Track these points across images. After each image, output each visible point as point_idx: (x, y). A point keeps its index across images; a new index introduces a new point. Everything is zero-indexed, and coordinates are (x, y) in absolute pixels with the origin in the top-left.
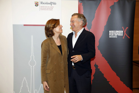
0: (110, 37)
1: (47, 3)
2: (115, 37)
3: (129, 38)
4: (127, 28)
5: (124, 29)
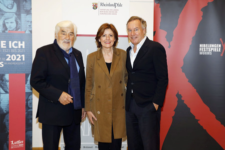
0: (201, 53)
2: (208, 53)
5: (222, 43)
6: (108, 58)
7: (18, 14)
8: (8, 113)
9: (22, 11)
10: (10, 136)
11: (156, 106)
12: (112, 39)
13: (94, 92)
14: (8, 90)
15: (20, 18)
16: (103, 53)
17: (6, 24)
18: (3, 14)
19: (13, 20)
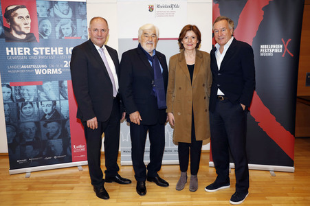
0: (262, 55)
1: (166, 7)
2: (269, 54)
3: (292, 55)
4: (290, 40)
5: (284, 43)
6: (190, 59)
7: (74, 19)
8: (68, 119)
9: (77, 16)
10: (72, 141)
11: (244, 107)
12: (194, 41)
13: (175, 94)
14: (67, 97)
15: (76, 24)
16: (186, 55)
17: (63, 30)
18: (59, 21)
19: (69, 25)
